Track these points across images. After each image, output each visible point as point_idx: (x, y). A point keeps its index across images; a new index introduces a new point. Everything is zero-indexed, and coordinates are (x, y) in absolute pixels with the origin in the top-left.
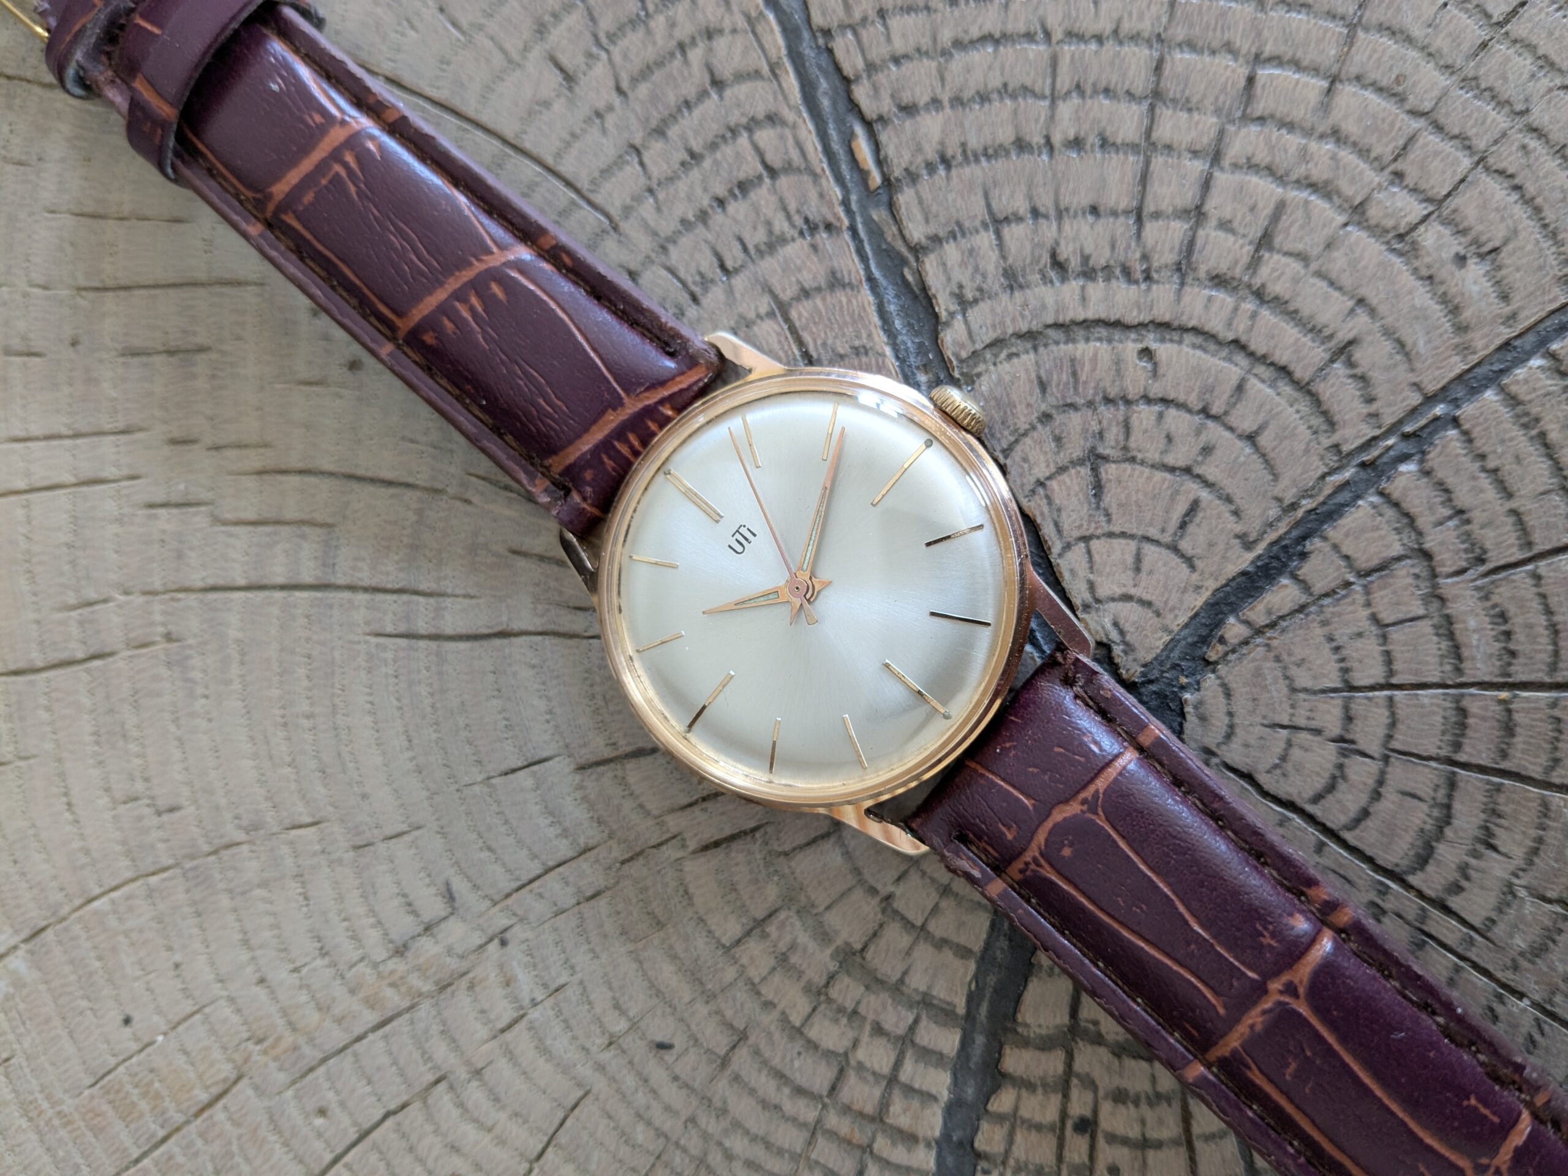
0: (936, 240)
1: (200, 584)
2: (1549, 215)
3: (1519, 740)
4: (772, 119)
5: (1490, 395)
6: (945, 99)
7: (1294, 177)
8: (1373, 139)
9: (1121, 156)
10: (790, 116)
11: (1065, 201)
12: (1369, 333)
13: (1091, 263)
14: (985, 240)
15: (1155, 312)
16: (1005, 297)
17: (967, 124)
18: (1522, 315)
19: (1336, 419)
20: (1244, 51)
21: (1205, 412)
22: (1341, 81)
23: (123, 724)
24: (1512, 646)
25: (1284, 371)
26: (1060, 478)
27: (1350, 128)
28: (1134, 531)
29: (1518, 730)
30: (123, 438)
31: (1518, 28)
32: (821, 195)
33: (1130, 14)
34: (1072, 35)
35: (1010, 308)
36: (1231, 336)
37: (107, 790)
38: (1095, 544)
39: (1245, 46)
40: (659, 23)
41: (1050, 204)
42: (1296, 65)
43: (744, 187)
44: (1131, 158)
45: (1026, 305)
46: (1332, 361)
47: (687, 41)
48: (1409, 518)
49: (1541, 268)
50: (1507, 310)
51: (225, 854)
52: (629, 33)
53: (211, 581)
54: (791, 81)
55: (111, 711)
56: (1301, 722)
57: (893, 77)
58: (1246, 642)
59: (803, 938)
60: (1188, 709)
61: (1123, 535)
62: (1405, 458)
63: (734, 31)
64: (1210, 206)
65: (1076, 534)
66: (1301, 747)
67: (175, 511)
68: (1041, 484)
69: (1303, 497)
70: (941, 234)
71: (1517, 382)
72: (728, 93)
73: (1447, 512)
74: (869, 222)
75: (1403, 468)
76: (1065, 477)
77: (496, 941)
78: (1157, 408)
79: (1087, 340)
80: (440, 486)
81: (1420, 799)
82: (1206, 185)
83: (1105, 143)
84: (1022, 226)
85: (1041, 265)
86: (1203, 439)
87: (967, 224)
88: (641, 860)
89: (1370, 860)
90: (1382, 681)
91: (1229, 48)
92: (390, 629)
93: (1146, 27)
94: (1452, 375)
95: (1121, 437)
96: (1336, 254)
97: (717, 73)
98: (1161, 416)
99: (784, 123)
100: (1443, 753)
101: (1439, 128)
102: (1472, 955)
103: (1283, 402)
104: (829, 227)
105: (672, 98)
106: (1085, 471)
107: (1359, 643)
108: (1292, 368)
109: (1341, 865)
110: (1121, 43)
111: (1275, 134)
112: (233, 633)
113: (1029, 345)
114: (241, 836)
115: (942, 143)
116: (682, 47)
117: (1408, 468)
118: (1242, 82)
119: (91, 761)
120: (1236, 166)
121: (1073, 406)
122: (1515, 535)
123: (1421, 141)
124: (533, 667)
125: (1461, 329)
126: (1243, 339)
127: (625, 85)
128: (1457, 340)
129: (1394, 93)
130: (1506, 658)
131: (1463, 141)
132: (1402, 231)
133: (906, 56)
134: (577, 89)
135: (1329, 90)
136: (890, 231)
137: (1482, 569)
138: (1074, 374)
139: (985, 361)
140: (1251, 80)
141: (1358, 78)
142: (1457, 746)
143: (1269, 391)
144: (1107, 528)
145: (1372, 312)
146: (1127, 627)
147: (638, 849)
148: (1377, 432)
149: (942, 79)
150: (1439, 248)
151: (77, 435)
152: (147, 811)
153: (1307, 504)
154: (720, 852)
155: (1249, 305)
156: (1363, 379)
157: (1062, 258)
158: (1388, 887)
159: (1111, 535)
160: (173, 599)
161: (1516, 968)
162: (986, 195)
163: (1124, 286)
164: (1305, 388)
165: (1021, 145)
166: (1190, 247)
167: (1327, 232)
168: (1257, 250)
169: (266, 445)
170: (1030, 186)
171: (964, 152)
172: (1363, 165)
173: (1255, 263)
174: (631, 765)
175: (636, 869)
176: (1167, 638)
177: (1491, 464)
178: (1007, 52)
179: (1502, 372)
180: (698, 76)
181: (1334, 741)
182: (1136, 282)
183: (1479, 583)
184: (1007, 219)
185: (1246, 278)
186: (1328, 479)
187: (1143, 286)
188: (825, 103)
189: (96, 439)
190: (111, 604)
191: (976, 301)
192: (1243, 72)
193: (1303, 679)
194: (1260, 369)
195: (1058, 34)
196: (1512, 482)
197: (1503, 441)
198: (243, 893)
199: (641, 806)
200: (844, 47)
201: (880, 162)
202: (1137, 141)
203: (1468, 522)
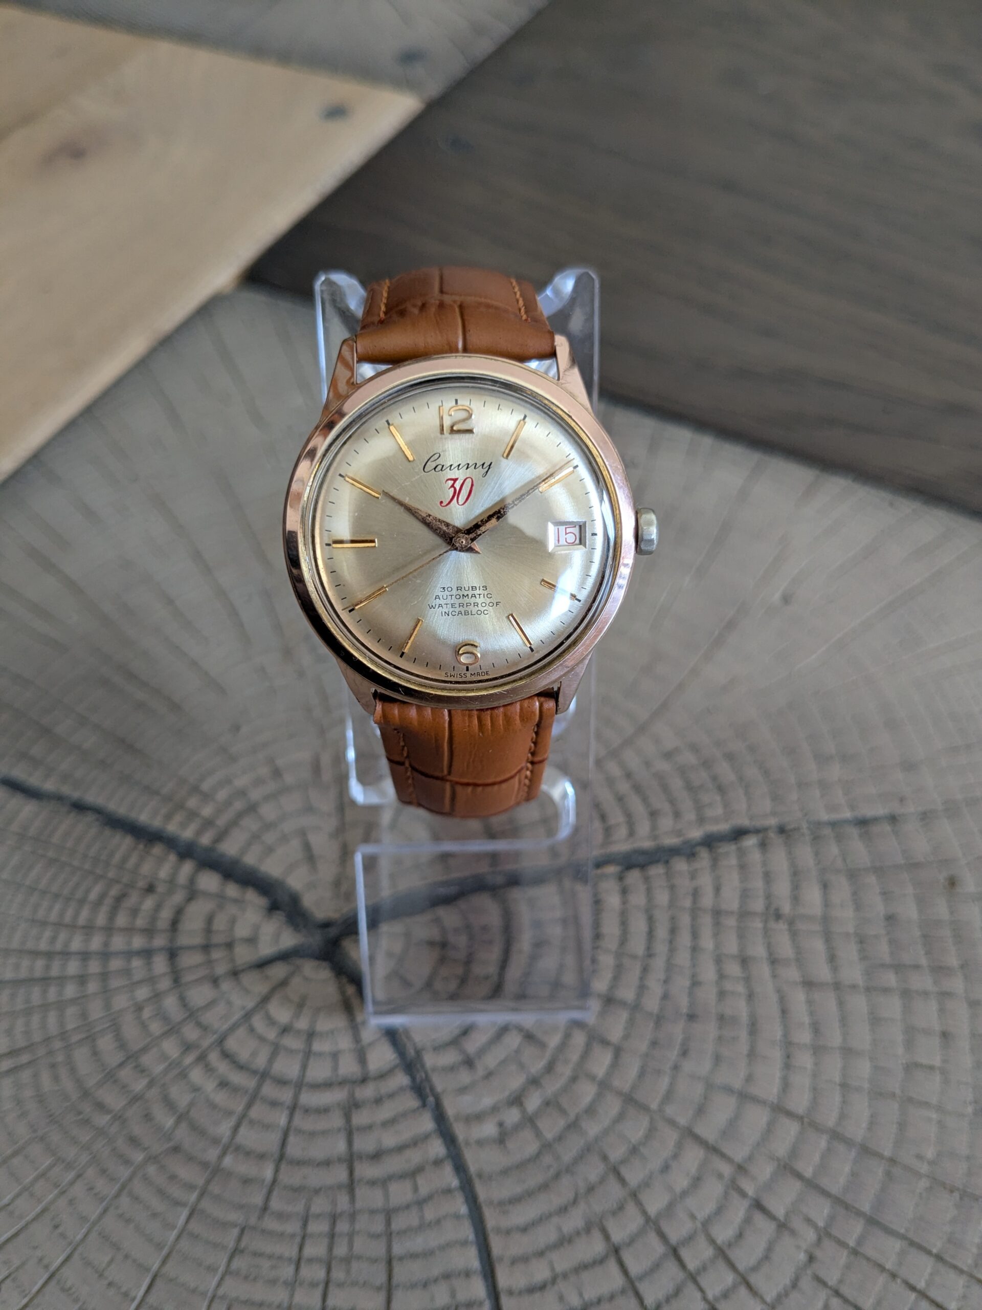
3: (267, 1107)
4: (631, 833)
5: (433, 1126)
6: (626, 907)
7: (558, 1055)
8: (569, 1095)
12: (475, 1075)
17: (613, 914)
18: (469, 1151)
19: (439, 1053)
22: (600, 1086)
24: (312, 1113)
27: (576, 1086)
29: (272, 1109)
31: (613, 1177)
33: (652, 995)
34: (646, 968)
39: (626, 1045)
42: (613, 1067)
46: (466, 1056)
47: (675, 805)
48: (383, 1077)
49: (489, 1163)
50: (472, 1143)
57: (641, 888)
62: (412, 1081)
63: (676, 824)
71: (435, 1141)
72: (647, 818)
73: (382, 1095)
76: (440, 930)
79: (501, 950)
81: (251, 1057)
89: (231, 1031)
93: (644, 1002)
94: (447, 1111)
96: (516, 1067)
98: (458, 977)
99: (629, 839)
105: (648, 793)
113: (504, 925)
115: (606, 902)
117: (407, 1081)
118: (608, 1040)
121: (471, 940)
122: (364, 1124)
123: (563, 1118)
125: (468, 1119)
128: (463, 1116)
130: (307, 1110)
132: (521, 1100)
133: (649, 894)
135: (597, 1080)
138: (486, 942)
140: (609, 1044)
141: (600, 1095)
148: (428, 1071)
149: (636, 907)
157: (542, 946)
158: (217, 1036)
164: (456, 1040)
165: (598, 935)
167: (528, 1065)
171: (600, 911)
172: (557, 1088)
177: (400, 1120)
178: (644, 937)
179: (443, 1135)
180: (657, 806)
183: (346, 1104)
192: (614, 1042)
195: (648, 961)
196: (389, 1128)
200: (660, 868)
203: (375, 1104)
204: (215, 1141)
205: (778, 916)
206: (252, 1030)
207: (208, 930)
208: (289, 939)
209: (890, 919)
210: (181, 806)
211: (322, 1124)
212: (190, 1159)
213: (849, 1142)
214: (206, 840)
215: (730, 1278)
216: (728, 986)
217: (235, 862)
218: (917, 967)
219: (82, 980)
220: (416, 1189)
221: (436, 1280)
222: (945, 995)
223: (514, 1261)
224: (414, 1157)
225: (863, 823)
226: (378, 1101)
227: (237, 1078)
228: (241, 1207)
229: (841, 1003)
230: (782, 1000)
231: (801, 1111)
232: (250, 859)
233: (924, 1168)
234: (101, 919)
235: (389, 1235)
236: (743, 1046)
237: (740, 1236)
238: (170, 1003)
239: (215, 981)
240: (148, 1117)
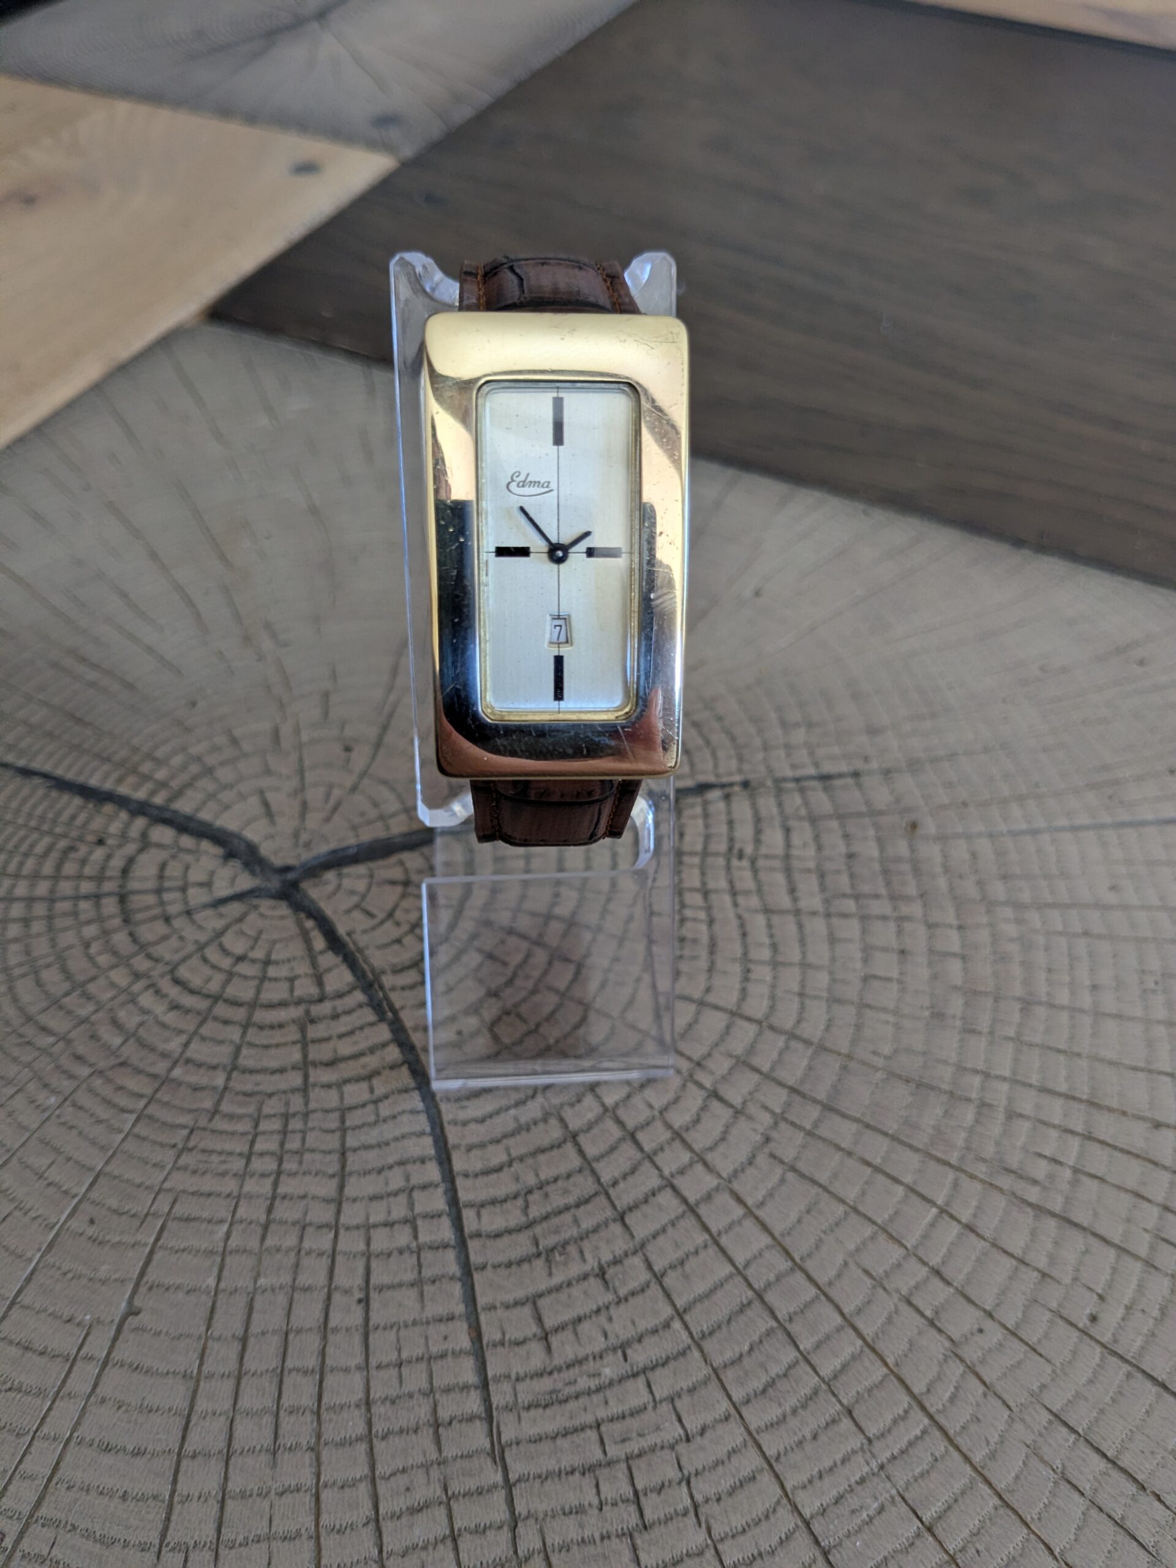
204: (164, 1055)
205: (741, 856)
206: (205, 960)
207: (161, 877)
208: (246, 882)
209: (851, 856)
210: (134, 771)
211: (277, 1037)
212: (138, 1071)
213: (807, 1042)
214: (159, 800)
215: (686, 1157)
216: (688, 913)
217: (189, 818)
218: (877, 896)
219: (26, 922)
220: (372, 1091)
221: (391, 1167)
222: (901, 919)
223: (470, 1148)
224: (372, 1062)
225: (825, 778)
226: (335, 1016)
227: (188, 1001)
228: (190, 1111)
229: (800, 926)
230: (742, 925)
231: (759, 1016)
232: (205, 815)
233: (880, 1062)
234: (48, 868)
235: (343, 1130)
236: (703, 963)
237: (697, 1121)
238: (121, 939)
239: (167, 920)
240: (94, 1037)
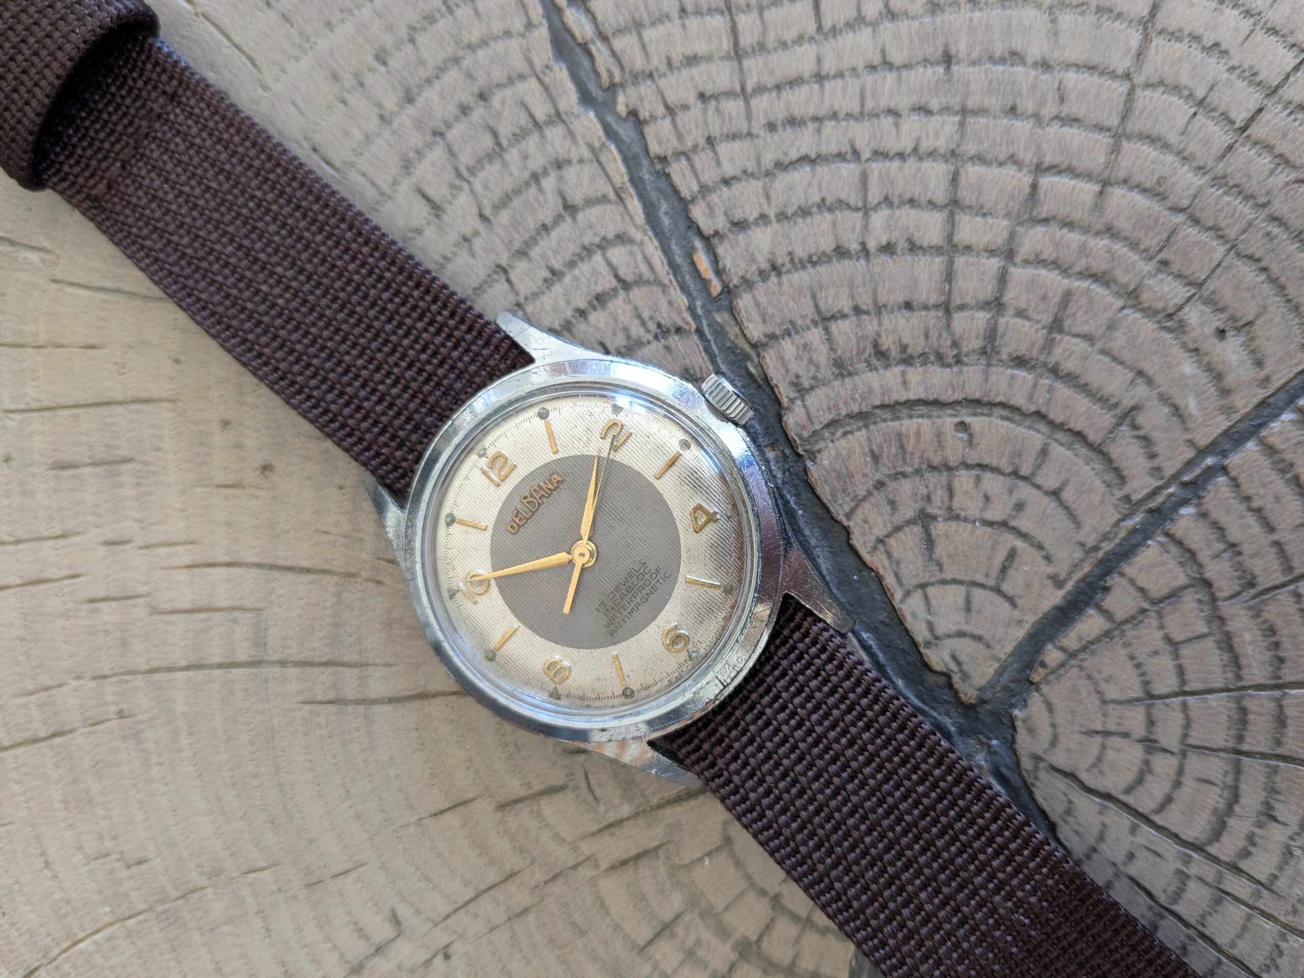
0: (773, 337)
1: (145, 667)
2: (1292, 291)
3: (1290, 731)
4: (621, 238)
5: (1251, 445)
6: (772, 214)
7: (1077, 269)
8: (1142, 234)
9: (929, 258)
10: (637, 235)
11: (883, 298)
12: (1148, 399)
13: (910, 350)
14: (815, 335)
15: (967, 390)
16: (837, 383)
17: (792, 236)
18: (1274, 378)
19: (1126, 473)
20: (1027, 161)
21: (1016, 474)
22: (1111, 184)
23: (87, 792)
24: (1281, 654)
25: (1079, 435)
26: (897, 535)
27: (1123, 224)
28: (963, 578)
29: (1289, 721)
30: (61, 542)
31: (1256, 131)
32: (670, 303)
33: (927, 134)
34: (879, 154)
35: (842, 393)
36: (1033, 408)
37: (80, 849)
38: (931, 590)
39: (1029, 157)
40: (512, 156)
41: (870, 301)
42: (1071, 171)
43: (600, 300)
44: (938, 260)
45: (855, 388)
46: (1119, 424)
47: (540, 171)
48: (1192, 555)
49: (1287, 337)
50: (1262, 374)
51: (193, 898)
52: (487, 166)
53: (154, 664)
54: (635, 205)
55: (75, 781)
56: (1112, 727)
57: (725, 197)
58: (1062, 665)
59: (707, 936)
60: (1019, 724)
61: (954, 581)
62: (1185, 502)
63: (581, 161)
64: (1009, 297)
65: (914, 582)
66: (1113, 748)
67: (114, 604)
68: (880, 541)
69: (1102, 541)
70: (778, 332)
71: (1273, 435)
72: (580, 216)
73: (1222, 546)
74: (712, 324)
75: (1183, 511)
76: (900, 535)
77: (440, 957)
78: (974, 472)
79: (911, 417)
80: (352, 570)
81: (1213, 784)
82: (1003, 279)
83: (914, 247)
84: (847, 322)
85: (866, 356)
86: (1015, 497)
87: (799, 322)
88: (561, 881)
89: (1175, 837)
90: (1176, 689)
91: (1013, 160)
92: (320, 697)
93: (943, 144)
94: (1219, 431)
95: (946, 499)
96: (1116, 334)
97: (569, 199)
98: (978, 479)
99: (632, 241)
100: (1230, 745)
101: (1196, 221)
102: (1260, 904)
103: (1080, 462)
104: (678, 330)
105: (532, 223)
106: (917, 529)
107: (1156, 660)
108: (1086, 431)
109: (1152, 842)
110: (921, 159)
111: (1059, 234)
112: (180, 708)
113: (860, 424)
114: (203, 881)
115: (772, 253)
116: (535, 177)
117: (1187, 511)
118: (1027, 190)
119: (63, 825)
120: (1027, 262)
121: (904, 475)
122: (1277, 562)
123: (1182, 234)
124: (451, 722)
125: (1225, 392)
126: (1043, 410)
127: (487, 212)
128: (1221, 402)
129: (1156, 192)
130: (1276, 664)
131: (1216, 230)
132: (1170, 311)
133: (734, 178)
134: (445, 217)
135: (1101, 193)
136: (733, 331)
137: (1253, 591)
138: (902, 447)
139: (824, 439)
140: (1034, 186)
141: (1125, 181)
142: (1241, 739)
143: (1069, 453)
144: (940, 576)
145: (1150, 381)
146: (963, 658)
147: (557, 871)
148: (1160, 483)
149: (768, 197)
150: (1201, 325)
151: (18, 542)
152: (117, 865)
153: (1107, 546)
154: (629, 869)
155: (1045, 382)
156: (1146, 440)
157: (884, 348)
158: (1190, 857)
159: (944, 582)
160: (120, 681)
161: (1295, 912)
162: (814, 297)
163: (939, 370)
164: (1099, 450)
165: (841, 252)
166: (992, 335)
167: (1108, 315)
168: (1049, 333)
169: (192, 543)
170: (851, 288)
171: (792, 260)
172: (1136, 257)
173: (1049, 345)
174: (544, 801)
175: (557, 888)
176: (996, 665)
177: (1256, 504)
178: (823, 171)
179: (1261, 426)
180: (553, 204)
181: (1139, 741)
182: (949, 366)
183: (1251, 603)
184: (833, 317)
185: (1042, 358)
186: (1122, 524)
187: (955, 369)
188: (666, 221)
189: (35, 544)
190: (66, 688)
191: (812, 388)
192: (1028, 180)
193: (1112, 692)
194: (1060, 435)
195: (866, 154)
196: (1273, 517)
197: (1264, 485)
198: (212, 930)
199: (557, 835)
200: (679, 171)
201: (719, 272)
202: (941, 243)
203: (1240, 553)
